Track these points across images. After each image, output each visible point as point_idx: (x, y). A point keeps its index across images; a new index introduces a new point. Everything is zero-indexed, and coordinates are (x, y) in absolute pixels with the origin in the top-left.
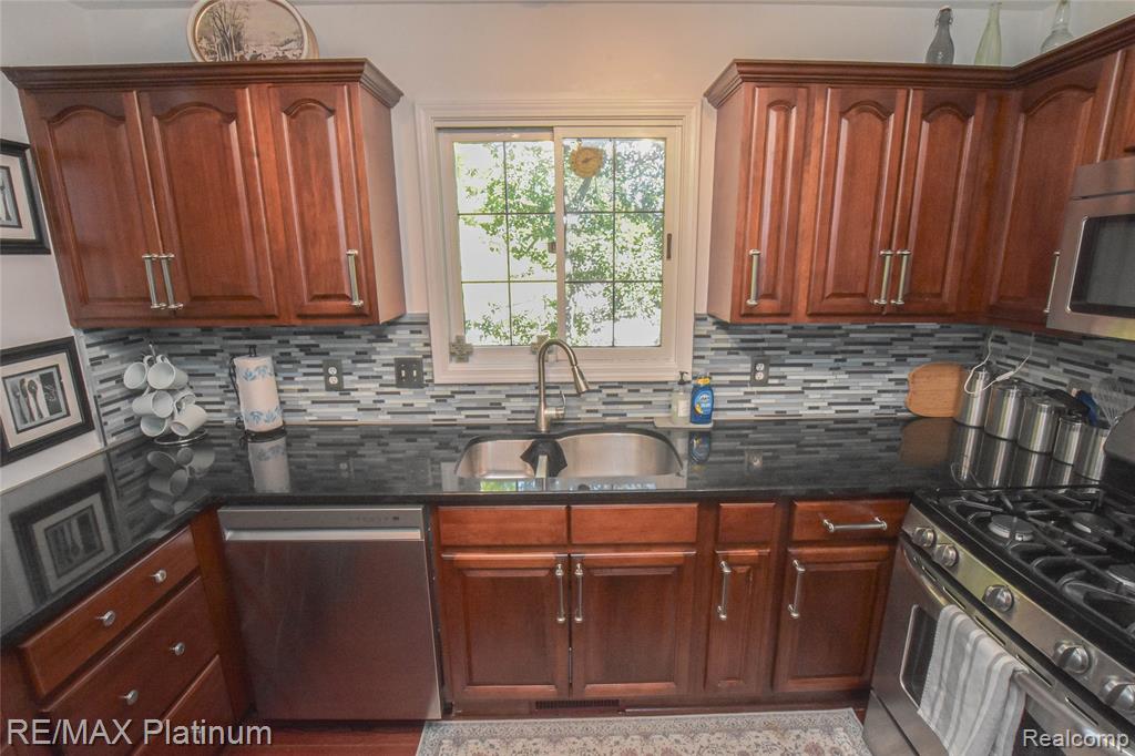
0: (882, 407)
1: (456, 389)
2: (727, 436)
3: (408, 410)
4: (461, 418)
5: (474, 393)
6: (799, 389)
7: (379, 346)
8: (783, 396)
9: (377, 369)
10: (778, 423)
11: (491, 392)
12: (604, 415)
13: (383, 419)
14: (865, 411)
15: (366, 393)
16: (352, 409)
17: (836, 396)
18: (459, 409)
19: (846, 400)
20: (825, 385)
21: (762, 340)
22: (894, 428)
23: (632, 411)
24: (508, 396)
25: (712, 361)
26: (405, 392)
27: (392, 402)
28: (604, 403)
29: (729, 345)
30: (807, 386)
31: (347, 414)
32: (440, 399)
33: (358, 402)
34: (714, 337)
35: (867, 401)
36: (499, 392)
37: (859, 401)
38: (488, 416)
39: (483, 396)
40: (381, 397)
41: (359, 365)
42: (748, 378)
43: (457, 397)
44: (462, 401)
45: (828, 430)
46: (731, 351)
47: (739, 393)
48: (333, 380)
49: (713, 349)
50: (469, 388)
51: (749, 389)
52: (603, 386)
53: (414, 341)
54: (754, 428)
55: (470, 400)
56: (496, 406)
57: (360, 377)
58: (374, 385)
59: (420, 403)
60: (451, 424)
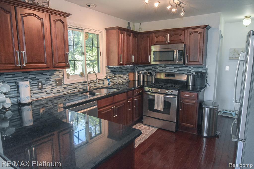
1: (68, 85)
3: (59, 92)
4: (69, 92)
5: (72, 85)
6: (118, 78)
7: (52, 76)
8: (116, 80)
9: (51, 82)
10: (116, 84)
11: (75, 85)
12: (94, 87)
13: (53, 95)
14: (125, 81)
15: (48, 89)
16: (45, 94)
17: (122, 79)
18: (69, 90)
20: (121, 77)
21: (113, 70)
22: (128, 83)
23: (98, 85)
24: (78, 85)
25: (108, 74)
26: (58, 87)
27: (55, 90)
28: (94, 84)
29: (109, 71)
31: (43, 95)
32: (65, 88)
33: (46, 92)
34: (108, 70)
35: (125, 79)
36: (77, 85)
38: (75, 91)
39: (74, 86)
40: (52, 90)
41: (47, 82)
42: (112, 77)
43: (69, 87)
44: (70, 88)
45: (122, 85)
46: (110, 72)
48: (40, 87)
49: (108, 72)
50: (71, 84)
51: (112, 79)
52: (93, 81)
53: (60, 74)
54: (113, 86)
55: (71, 87)
56: (76, 88)
57: (47, 85)
58: (50, 87)
59: (61, 90)
60: (67, 94)
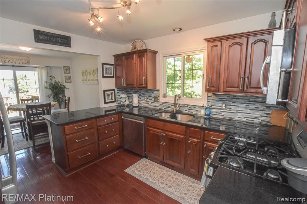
0: (262, 121)
1: (163, 103)
2: (216, 121)
3: (155, 106)
4: (163, 108)
5: (166, 104)
6: (235, 112)
7: (152, 94)
8: (230, 113)
9: (152, 98)
10: (229, 120)
11: (169, 104)
12: (189, 112)
13: (152, 107)
14: (256, 121)
16: (148, 105)
17: (246, 115)
18: (163, 107)
19: (250, 117)
20: (243, 112)
21: (225, 99)
22: (267, 127)
23: (194, 112)
24: (171, 105)
25: (212, 103)
26: (155, 103)
27: (153, 104)
28: (188, 109)
29: (216, 99)
30: (237, 112)
31: (147, 105)
32: (161, 105)
33: (149, 103)
34: (212, 97)
35: (256, 118)
36: (170, 104)
37: (254, 118)
38: (168, 109)
39: (167, 105)
40: (152, 103)
41: (149, 97)
42: (221, 108)
43: (163, 104)
44: (164, 105)
45: (244, 124)
46: (217, 101)
47: (218, 111)
48: (146, 99)
49: (212, 100)
50: (165, 103)
51: (221, 110)
52: (188, 105)
53: (157, 93)
54: (223, 120)
56: (169, 107)
57: (150, 99)
58: (151, 101)
59: (158, 105)
60: (162, 109)
